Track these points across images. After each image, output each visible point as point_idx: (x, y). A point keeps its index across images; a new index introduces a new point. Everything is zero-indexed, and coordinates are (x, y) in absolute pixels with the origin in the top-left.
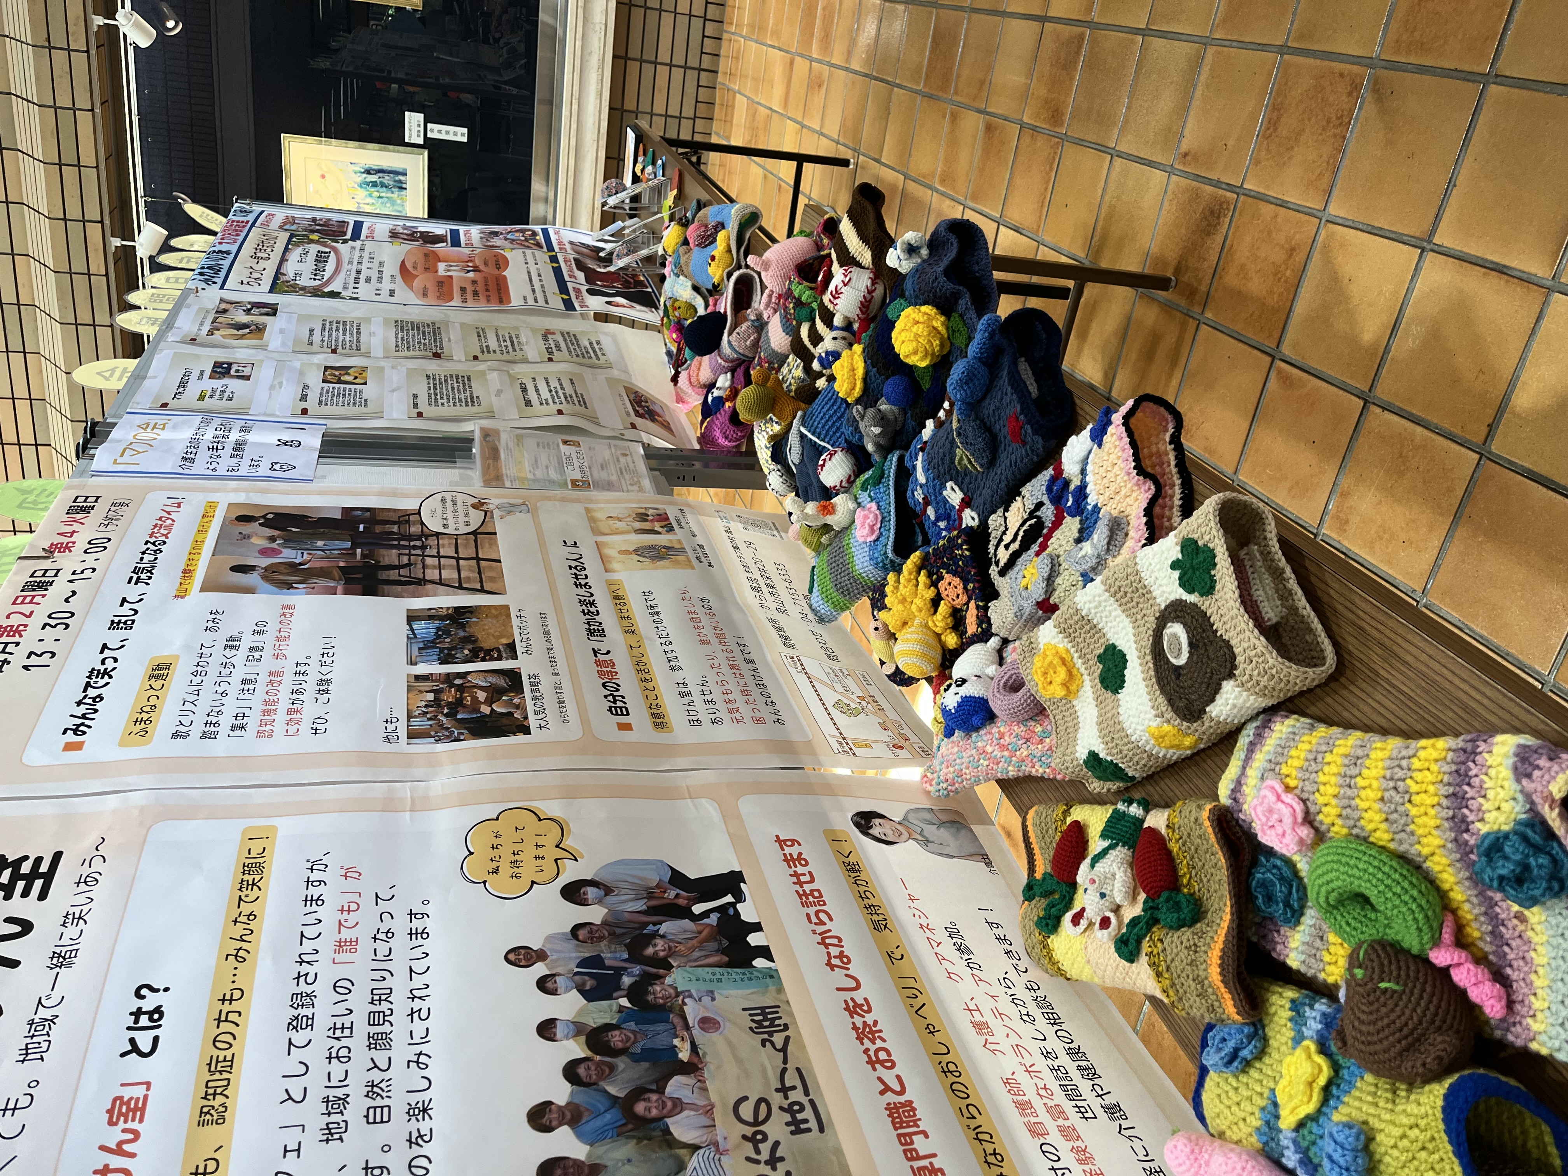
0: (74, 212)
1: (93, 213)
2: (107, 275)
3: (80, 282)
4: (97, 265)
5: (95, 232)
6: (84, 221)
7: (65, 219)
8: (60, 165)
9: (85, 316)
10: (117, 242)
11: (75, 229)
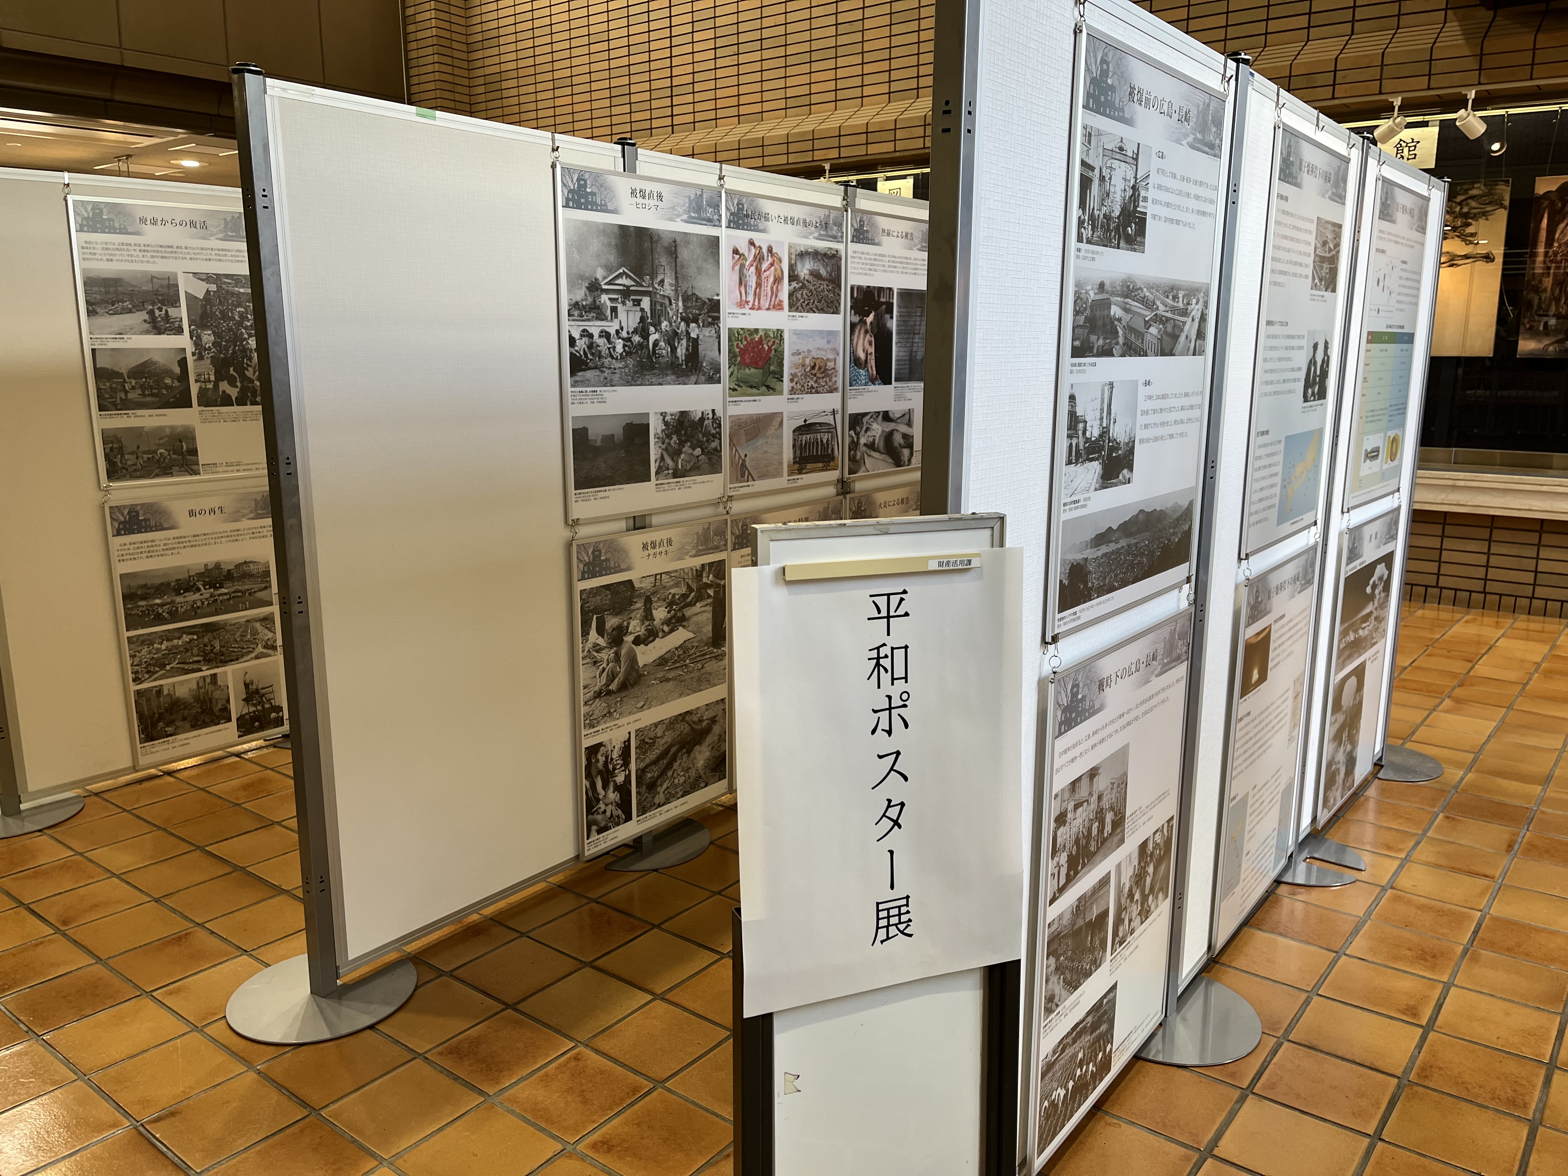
0: (844, 141)
1: (845, 153)
2: (813, 161)
3: (808, 146)
4: (818, 155)
5: (834, 154)
6: (839, 147)
7: (840, 136)
8: (867, 133)
9: (793, 148)
10: (827, 167)
11: (834, 142)
